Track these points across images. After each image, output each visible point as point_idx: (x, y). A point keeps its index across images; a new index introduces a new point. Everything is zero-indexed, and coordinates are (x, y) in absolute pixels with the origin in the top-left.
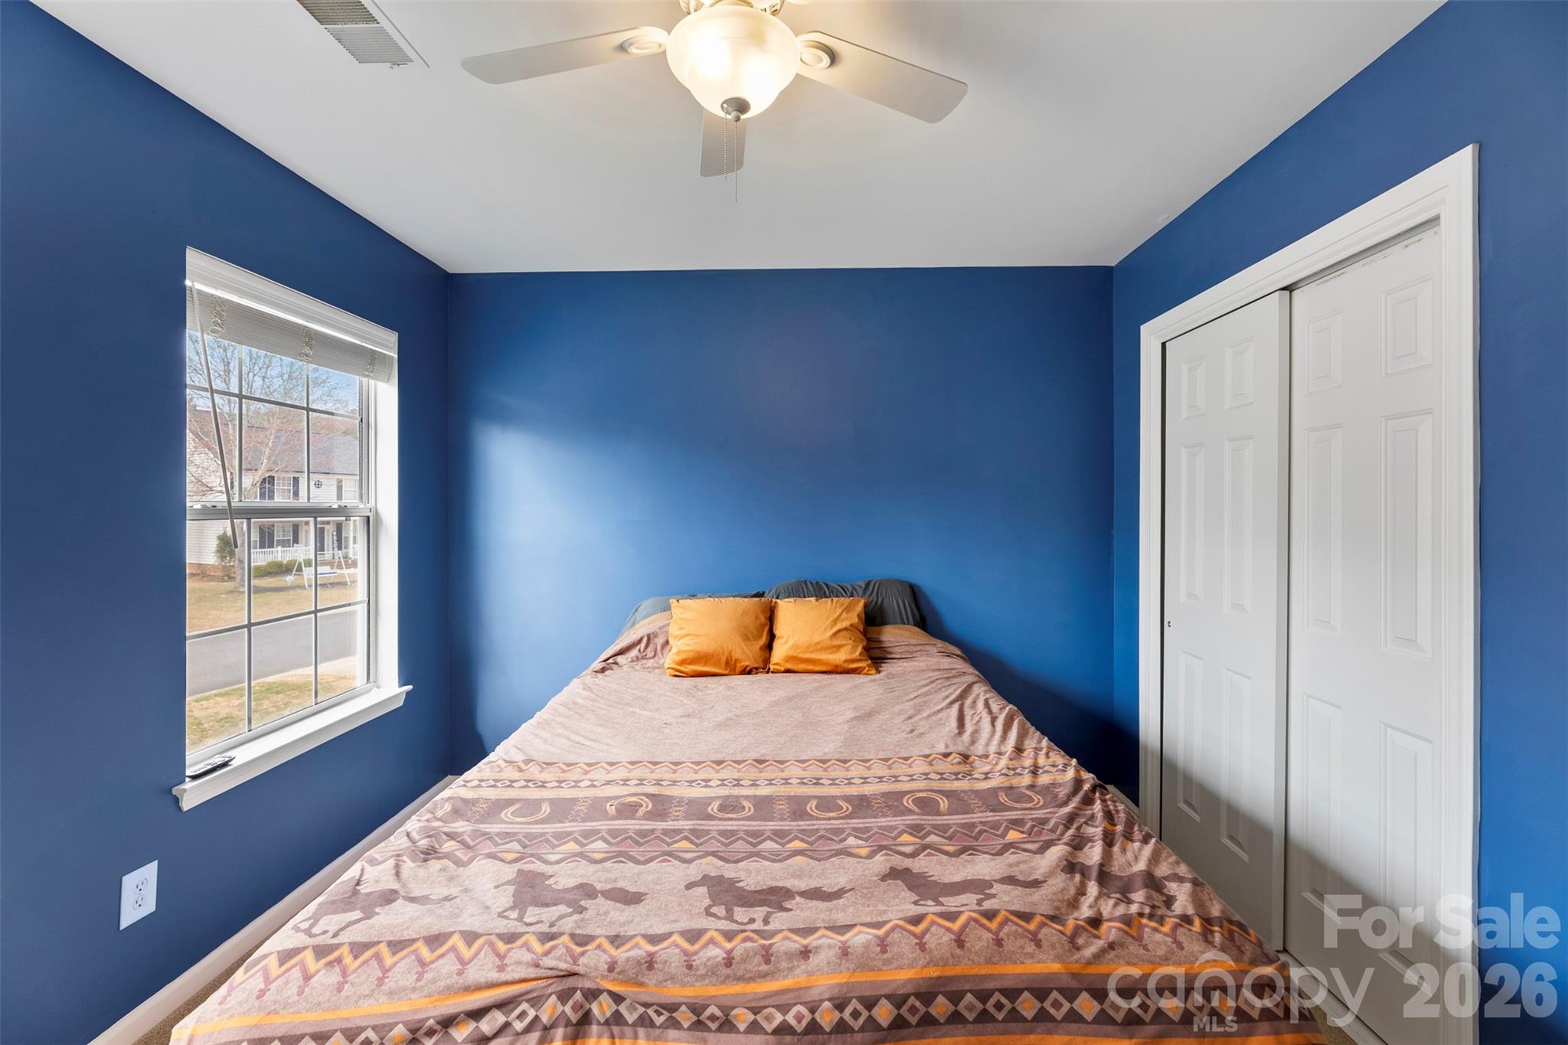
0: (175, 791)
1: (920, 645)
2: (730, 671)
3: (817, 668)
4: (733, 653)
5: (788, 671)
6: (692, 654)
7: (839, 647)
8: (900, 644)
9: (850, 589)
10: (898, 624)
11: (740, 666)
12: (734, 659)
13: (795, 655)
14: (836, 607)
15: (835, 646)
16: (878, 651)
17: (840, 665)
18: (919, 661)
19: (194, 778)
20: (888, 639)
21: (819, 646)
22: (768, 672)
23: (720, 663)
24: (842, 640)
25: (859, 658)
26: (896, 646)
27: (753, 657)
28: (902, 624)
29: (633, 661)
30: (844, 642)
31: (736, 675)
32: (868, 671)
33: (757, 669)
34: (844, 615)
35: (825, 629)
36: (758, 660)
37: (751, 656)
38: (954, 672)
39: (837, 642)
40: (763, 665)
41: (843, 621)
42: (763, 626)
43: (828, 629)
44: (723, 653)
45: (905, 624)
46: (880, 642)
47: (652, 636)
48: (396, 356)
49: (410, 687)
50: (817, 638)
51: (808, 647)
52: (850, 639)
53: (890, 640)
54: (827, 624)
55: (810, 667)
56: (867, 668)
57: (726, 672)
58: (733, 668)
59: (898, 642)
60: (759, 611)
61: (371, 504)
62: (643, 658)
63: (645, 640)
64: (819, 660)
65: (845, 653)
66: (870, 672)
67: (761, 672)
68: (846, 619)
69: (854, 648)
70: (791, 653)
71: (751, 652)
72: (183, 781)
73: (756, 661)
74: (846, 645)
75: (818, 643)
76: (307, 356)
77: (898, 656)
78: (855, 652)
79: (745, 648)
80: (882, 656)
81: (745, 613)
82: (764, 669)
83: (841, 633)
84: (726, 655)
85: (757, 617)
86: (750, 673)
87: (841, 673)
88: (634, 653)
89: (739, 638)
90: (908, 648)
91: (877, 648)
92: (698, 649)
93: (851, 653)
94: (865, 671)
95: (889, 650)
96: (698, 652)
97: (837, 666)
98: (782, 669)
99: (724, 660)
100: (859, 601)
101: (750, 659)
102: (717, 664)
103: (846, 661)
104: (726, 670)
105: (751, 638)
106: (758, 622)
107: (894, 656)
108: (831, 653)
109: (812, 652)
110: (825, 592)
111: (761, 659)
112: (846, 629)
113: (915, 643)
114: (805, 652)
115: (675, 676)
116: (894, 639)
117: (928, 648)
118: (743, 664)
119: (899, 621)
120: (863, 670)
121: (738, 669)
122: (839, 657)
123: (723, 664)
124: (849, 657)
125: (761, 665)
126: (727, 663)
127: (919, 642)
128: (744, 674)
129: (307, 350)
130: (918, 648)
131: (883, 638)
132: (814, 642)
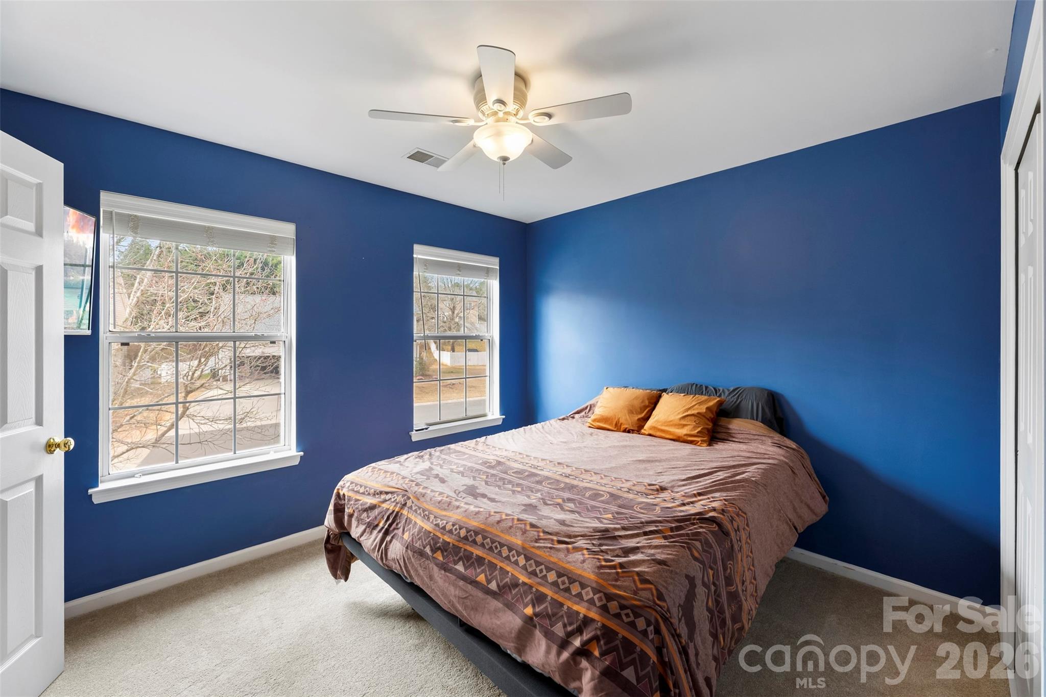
0: (410, 433)
1: (759, 435)
2: (618, 429)
3: (668, 436)
4: (620, 420)
5: (650, 435)
6: (600, 416)
7: (684, 425)
8: (743, 432)
9: (721, 391)
10: (748, 418)
11: (623, 427)
12: (620, 423)
13: (656, 426)
14: (693, 401)
15: (681, 425)
16: (725, 434)
17: (681, 437)
18: (751, 446)
19: (417, 431)
20: (734, 428)
21: (671, 423)
22: (639, 434)
23: (613, 424)
24: (687, 422)
25: (696, 434)
26: (739, 433)
27: (632, 423)
28: (751, 419)
29: (581, 417)
30: (689, 423)
31: (620, 432)
32: (701, 444)
33: (633, 430)
34: (696, 406)
35: (679, 413)
36: (634, 426)
37: (630, 422)
38: (766, 456)
39: (683, 422)
40: (637, 428)
41: (694, 410)
42: (646, 407)
43: (681, 413)
44: (615, 418)
45: (754, 419)
46: (729, 429)
47: (592, 406)
48: (498, 268)
49: (504, 417)
50: (672, 418)
51: (665, 423)
52: (695, 422)
53: (736, 428)
54: (681, 410)
55: (663, 435)
56: (700, 442)
57: (615, 429)
58: (618, 427)
59: (741, 431)
60: (646, 398)
61: (491, 334)
62: (586, 417)
63: (589, 407)
64: (670, 431)
65: (687, 430)
66: (702, 445)
67: (635, 433)
68: (697, 409)
69: (695, 428)
70: (654, 425)
71: (631, 420)
72: (413, 431)
73: (632, 426)
74: (689, 425)
75: (671, 421)
76: (459, 274)
77: (737, 440)
78: (695, 430)
79: (628, 417)
80: (726, 438)
81: (636, 398)
82: (638, 431)
83: (689, 418)
84: (616, 419)
85: (643, 402)
86: (629, 432)
87: (682, 442)
88: (583, 413)
89: (626, 411)
90: (747, 436)
91: (725, 432)
92: (603, 415)
93: (691, 430)
94: (699, 444)
95: (734, 435)
96: (603, 416)
97: (679, 437)
98: (647, 433)
99: (614, 423)
100: (716, 399)
101: (629, 425)
102: (611, 424)
103: (686, 435)
104: (615, 428)
105: (635, 413)
106: (643, 404)
107: (734, 439)
108: (678, 428)
109: (667, 426)
110: (703, 392)
111: (637, 425)
112: (693, 415)
113: (754, 433)
114: (662, 425)
115: (590, 427)
116: (738, 428)
117: (764, 438)
118: (624, 426)
119: (749, 416)
120: (698, 443)
121: (622, 429)
122: (682, 432)
123: (614, 424)
124: (689, 433)
125: (636, 429)
126: (616, 425)
127: (758, 433)
128: (626, 432)
129: (458, 272)
130: (756, 437)
131: (731, 426)
132: (668, 420)
